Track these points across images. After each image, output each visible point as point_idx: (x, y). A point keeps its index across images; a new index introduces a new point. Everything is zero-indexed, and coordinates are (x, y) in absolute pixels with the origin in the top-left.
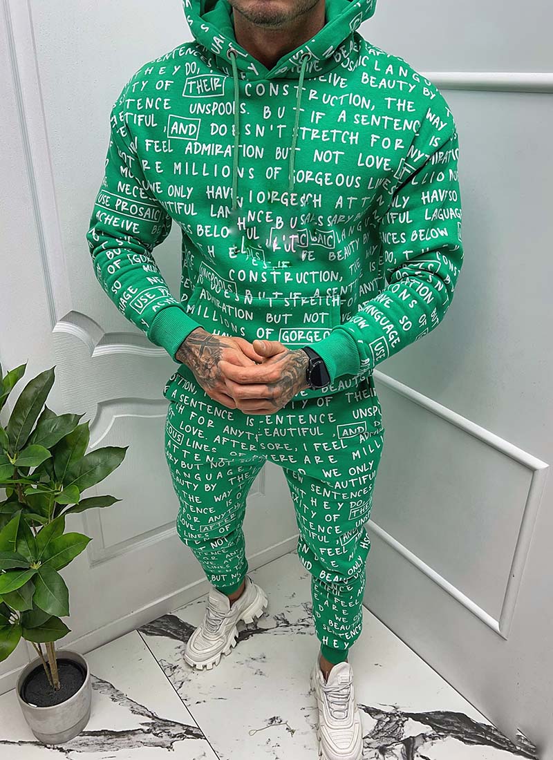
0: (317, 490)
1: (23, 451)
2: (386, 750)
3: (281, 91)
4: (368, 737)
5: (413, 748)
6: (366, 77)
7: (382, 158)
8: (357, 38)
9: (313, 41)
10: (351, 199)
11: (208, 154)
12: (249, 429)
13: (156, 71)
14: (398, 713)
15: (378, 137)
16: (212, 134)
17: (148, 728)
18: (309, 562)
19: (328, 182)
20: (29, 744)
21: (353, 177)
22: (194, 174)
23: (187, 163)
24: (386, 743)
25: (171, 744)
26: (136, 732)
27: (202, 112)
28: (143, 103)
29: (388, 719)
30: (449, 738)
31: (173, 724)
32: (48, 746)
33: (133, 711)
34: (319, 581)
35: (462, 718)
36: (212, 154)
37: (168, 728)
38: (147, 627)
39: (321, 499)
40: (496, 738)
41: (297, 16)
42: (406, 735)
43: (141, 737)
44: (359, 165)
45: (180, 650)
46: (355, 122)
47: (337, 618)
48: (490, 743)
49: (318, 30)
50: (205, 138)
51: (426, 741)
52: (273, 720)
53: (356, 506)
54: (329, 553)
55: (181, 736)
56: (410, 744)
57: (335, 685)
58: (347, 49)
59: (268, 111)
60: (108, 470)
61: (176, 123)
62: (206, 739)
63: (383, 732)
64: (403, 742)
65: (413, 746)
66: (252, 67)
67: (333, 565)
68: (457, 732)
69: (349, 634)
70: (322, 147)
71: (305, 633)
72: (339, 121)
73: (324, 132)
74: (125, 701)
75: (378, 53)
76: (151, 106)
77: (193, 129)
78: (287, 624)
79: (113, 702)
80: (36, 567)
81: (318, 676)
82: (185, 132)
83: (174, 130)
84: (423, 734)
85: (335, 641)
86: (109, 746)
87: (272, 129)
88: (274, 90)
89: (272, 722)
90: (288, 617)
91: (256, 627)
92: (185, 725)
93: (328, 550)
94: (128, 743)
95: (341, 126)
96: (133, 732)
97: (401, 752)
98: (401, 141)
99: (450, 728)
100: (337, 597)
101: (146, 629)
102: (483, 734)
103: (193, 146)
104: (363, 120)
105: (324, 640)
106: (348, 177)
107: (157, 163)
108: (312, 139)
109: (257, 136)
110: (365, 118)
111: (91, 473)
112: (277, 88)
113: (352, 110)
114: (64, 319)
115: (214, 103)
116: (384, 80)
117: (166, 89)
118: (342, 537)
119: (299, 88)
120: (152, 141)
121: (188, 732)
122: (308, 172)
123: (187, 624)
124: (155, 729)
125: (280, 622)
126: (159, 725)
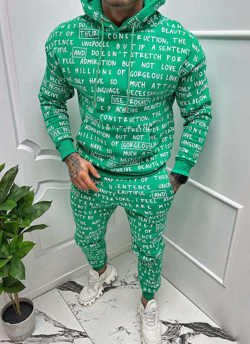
0: (141, 219)
1: (4, 203)
2: (172, 341)
3: (124, 37)
4: (164, 335)
5: (184, 340)
6: (164, 29)
7: (172, 66)
8: (158, 13)
9: (139, 14)
10: (159, 84)
11: (91, 64)
12: (111, 190)
13: (66, 27)
14: (178, 324)
15: (170, 56)
16: (92, 55)
17: (62, 333)
18: (137, 253)
19: (148, 76)
20: (6, 342)
21: (159, 74)
22: (84, 73)
23: (81, 68)
24: (172, 338)
25: (73, 340)
26: (57, 335)
27: (88, 45)
28: (61, 42)
29: (173, 326)
30: (201, 334)
31: (74, 331)
32: (16, 342)
33: (55, 326)
34: (142, 261)
35: (207, 325)
36: (92, 64)
37: (71, 333)
38: (61, 287)
39: (143, 223)
40: (223, 334)
41: (130, 3)
42: (182, 334)
43: (59, 338)
44: (162, 69)
45: (77, 297)
46: (159, 50)
47: (150, 279)
48: (220, 336)
49: (140, 10)
50: (89, 56)
51: (191, 336)
52: (120, 328)
53: (158, 226)
54: (147, 247)
55: (78, 336)
56: (183, 337)
57: (149, 310)
58: (153, 18)
59: (119, 45)
60: (43, 212)
61: (76, 51)
62: (89, 337)
63: (171, 332)
64: (180, 337)
65: (185, 339)
66: (111, 26)
67: (149, 253)
68: (205, 332)
69: (156, 286)
70: (145, 61)
71: (134, 288)
72: (152, 49)
73: (145, 54)
74: (51, 321)
75: (167, 20)
76: (65, 44)
77: (84, 53)
78: (126, 284)
79: (46, 322)
80: (10, 257)
81: (141, 306)
82: (80, 54)
83: (76, 54)
84: (189, 333)
85: (149, 289)
86: (44, 342)
87: (120, 53)
88: (121, 36)
89: (120, 329)
90: (126, 281)
91: (112, 286)
92: (79, 332)
93: (147, 246)
94: (53, 340)
95: (153, 52)
96: (55, 335)
97: (179, 342)
98: (180, 58)
99: (201, 330)
100: (150, 268)
101: (61, 288)
102: (216, 332)
103: (84, 60)
104: (163, 49)
105: (144, 289)
106: (157, 74)
107: (68, 69)
108: (140, 57)
109: (113, 56)
110: (164, 48)
111: (36, 213)
112: (123, 36)
113: (157, 45)
114: (22, 143)
115: (93, 42)
116: (172, 30)
117: (71, 36)
118: (153, 240)
119: (133, 34)
120: (65, 59)
121: (81, 335)
122: (139, 72)
123: (80, 285)
124: (65, 333)
125: (123, 283)
126: (67, 332)
